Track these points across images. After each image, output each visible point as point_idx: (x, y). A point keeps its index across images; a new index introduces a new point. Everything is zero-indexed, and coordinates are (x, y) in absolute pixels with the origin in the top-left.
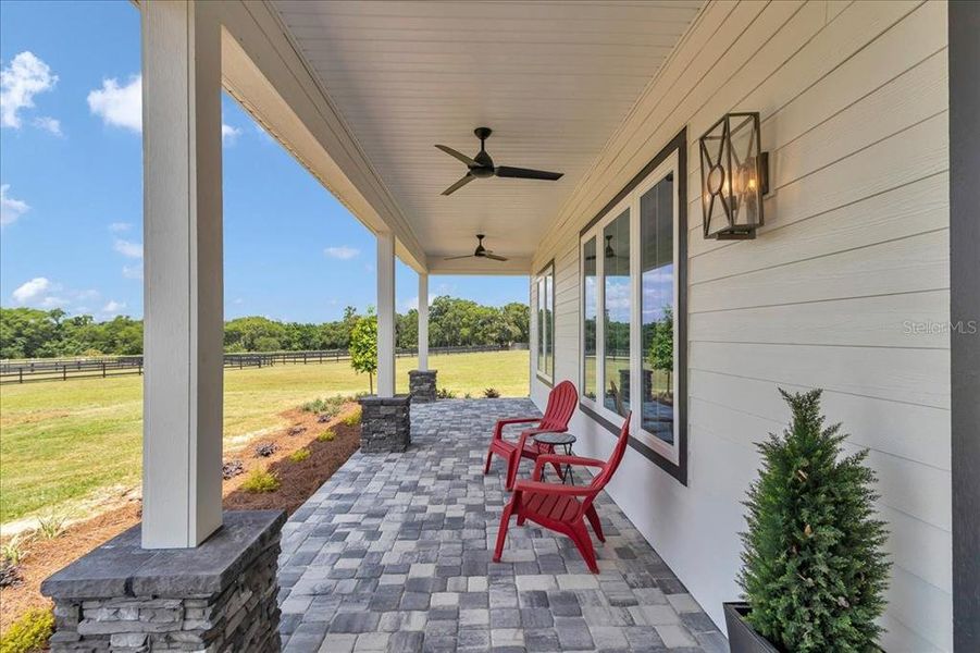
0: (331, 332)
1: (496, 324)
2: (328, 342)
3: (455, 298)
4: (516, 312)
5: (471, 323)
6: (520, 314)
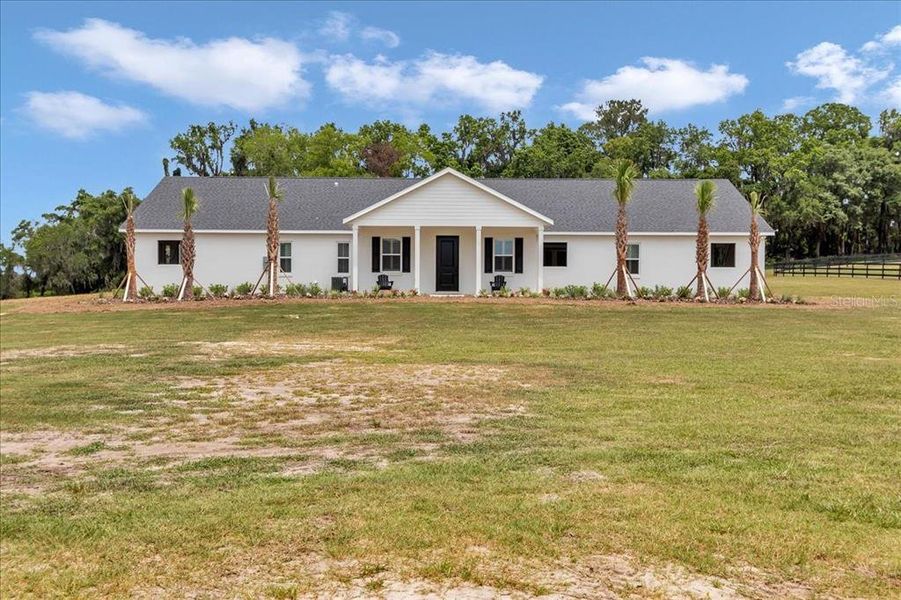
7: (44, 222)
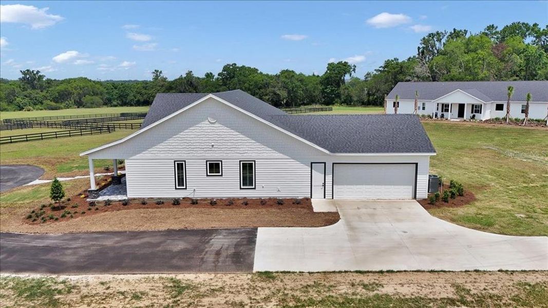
0: (143, 91)
1: (271, 89)
2: (142, 100)
3: (240, 66)
4: (284, 79)
5: (251, 87)
6: (287, 81)
7: (375, 72)
